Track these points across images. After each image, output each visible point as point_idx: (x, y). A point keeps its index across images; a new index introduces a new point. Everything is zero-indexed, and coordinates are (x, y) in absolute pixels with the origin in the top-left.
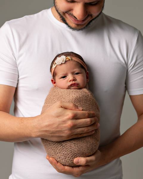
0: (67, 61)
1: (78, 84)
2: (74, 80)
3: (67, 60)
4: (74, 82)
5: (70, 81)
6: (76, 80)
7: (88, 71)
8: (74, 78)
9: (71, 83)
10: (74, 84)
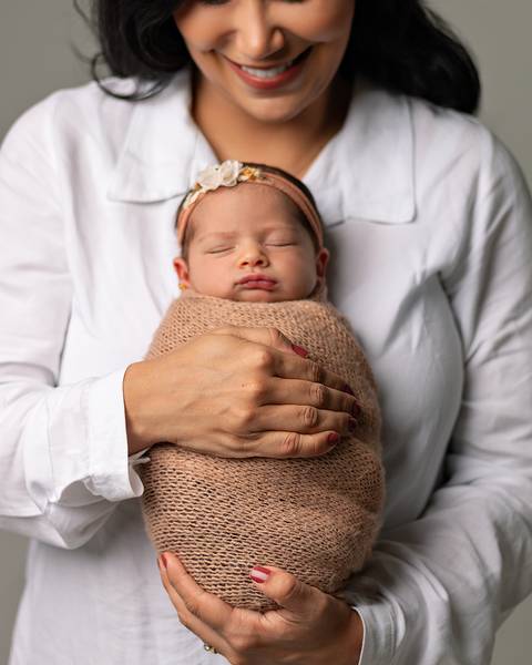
0: (241, 182)
1: (274, 282)
2: (259, 263)
3: (244, 178)
4: (258, 271)
5: (245, 263)
6: (269, 265)
7: (325, 251)
8: (262, 253)
9: (248, 272)
10: (260, 279)
